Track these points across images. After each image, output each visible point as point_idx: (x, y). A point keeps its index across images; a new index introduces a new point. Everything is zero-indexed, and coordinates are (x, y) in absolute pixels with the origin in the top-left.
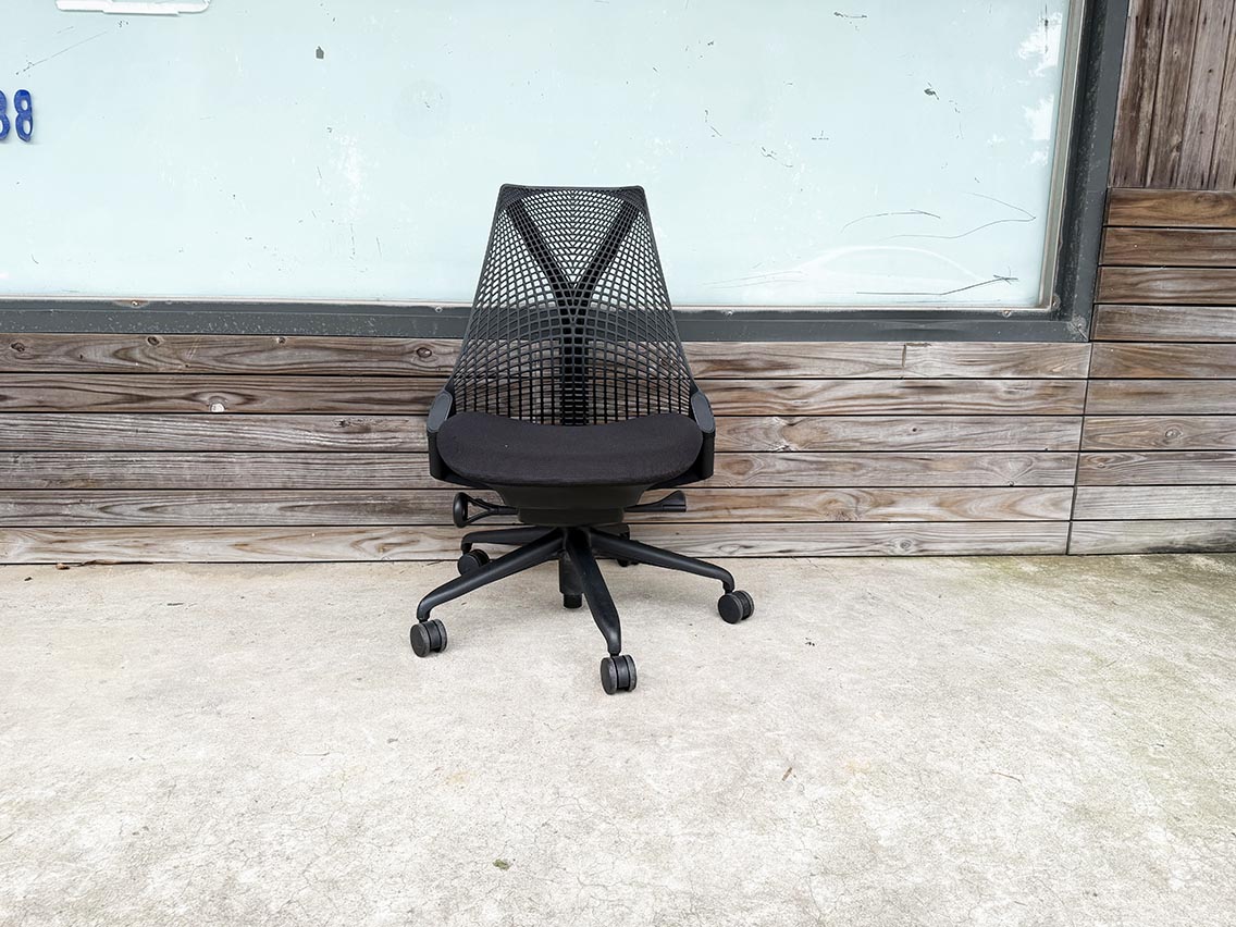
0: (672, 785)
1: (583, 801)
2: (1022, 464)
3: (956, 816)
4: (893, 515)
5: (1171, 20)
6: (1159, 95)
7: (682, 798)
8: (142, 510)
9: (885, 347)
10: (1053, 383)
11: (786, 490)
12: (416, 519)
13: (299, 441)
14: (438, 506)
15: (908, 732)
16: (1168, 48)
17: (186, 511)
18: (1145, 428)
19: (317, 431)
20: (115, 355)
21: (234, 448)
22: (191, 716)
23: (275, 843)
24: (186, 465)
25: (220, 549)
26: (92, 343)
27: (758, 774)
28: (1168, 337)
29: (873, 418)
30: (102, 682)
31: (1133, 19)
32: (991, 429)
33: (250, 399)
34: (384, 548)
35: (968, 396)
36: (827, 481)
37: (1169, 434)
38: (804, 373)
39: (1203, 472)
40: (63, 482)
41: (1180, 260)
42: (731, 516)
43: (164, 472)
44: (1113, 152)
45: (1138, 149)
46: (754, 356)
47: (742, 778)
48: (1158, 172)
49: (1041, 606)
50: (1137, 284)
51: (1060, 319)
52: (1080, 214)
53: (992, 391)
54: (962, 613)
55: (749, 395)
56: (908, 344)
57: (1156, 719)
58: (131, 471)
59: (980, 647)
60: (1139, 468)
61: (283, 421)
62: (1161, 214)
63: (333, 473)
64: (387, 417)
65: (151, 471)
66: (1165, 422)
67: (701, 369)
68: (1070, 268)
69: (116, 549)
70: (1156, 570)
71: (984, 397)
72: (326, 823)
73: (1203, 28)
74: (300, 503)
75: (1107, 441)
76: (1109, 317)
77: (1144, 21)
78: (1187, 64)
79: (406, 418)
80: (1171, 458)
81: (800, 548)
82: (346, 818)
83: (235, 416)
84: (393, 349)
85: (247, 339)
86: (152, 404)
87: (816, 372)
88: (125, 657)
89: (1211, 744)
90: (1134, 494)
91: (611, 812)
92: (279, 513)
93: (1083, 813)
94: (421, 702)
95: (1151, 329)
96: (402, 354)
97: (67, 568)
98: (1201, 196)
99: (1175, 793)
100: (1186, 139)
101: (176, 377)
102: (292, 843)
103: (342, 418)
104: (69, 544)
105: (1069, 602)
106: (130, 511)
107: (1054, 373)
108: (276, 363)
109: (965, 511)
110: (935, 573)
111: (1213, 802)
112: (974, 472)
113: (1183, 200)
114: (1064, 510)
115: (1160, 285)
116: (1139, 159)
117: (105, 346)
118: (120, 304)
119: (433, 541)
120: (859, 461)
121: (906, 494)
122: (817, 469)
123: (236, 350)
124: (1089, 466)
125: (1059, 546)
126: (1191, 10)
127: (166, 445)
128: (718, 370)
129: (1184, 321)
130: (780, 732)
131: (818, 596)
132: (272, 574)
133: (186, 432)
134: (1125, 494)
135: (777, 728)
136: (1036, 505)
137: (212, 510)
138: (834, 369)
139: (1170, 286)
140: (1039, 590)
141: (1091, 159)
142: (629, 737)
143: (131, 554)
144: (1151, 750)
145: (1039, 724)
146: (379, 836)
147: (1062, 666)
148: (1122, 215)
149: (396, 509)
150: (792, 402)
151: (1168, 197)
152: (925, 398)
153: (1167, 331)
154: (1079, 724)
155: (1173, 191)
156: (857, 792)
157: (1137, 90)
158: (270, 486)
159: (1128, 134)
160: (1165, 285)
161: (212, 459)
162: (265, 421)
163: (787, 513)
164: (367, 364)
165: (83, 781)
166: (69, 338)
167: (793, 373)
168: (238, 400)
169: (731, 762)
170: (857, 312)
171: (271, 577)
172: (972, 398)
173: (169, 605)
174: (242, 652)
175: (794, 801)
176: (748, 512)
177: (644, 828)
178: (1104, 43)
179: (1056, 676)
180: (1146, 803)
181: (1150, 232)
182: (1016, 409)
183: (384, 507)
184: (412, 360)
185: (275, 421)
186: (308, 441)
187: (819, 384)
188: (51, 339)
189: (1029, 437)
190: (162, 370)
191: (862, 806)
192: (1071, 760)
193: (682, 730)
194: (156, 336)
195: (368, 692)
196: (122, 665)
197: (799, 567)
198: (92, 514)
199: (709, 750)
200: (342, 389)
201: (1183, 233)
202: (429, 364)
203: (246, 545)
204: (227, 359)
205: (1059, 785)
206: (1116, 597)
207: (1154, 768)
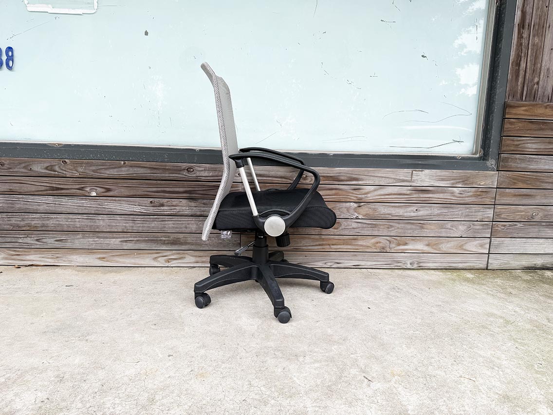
0: (306, 381)
1: (262, 388)
2: (466, 227)
3: (445, 399)
4: (406, 250)
5: (535, 25)
6: (529, 59)
7: (311, 388)
8: (57, 241)
9: (403, 171)
10: (480, 190)
11: (356, 237)
12: (183, 247)
13: (130, 210)
14: (194, 241)
15: (419, 355)
16: (533, 39)
17: (76, 241)
18: (522, 211)
19: (139, 206)
20: (46, 168)
21: (100, 213)
22: (74, 341)
23: (111, 408)
24: (77, 220)
25: (91, 260)
26: (36, 163)
27: (348, 376)
28: (533, 169)
29: (397, 204)
30: (32, 324)
31: (517, 25)
32: (451, 210)
33: (108, 190)
34: (168, 261)
36: (376, 233)
37: (534, 214)
38: (366, 182)
39: (549, 232)
40: (19, 227)
41: (538, 134)
42: (331, 248)
43: (67, 223)
44: (508, 85)
45: (519, 83)
46: (342, 174)
47: (340, 378)
48: (528, 94)
49: (477, 294)
50: (519, 145)
51: (483, 160)
52: (492, 112)
53: (452, 193)
54: (440, 297)
55: (340, 192)
56: (416, 171)
57: (537, 350)
58: (52, 223)
59: (450, 313)
60: (520, 229)
61: (123, 201)
62: (530, 113)
63: (146, 225)
64: (172, 199)
65: (61, 223)
66: (532, 209)
68: (488, 137)
69: (43, 259)
70: (529, 278)
71: (449, 196)
72: (137, 398)
74: (130, 239)
75: (505, 217)
76: (506, 160)
77: (522, 26)
78: (541, 47)
79: (181, 200)
80: (535, 225)
81: (363, 264)
82: (147, 395)
83: (101, 198)
84: (176, 168)
85: (108, 163)
86: (63, 191)
87: (371, 182)
88: (44, 311)
90: (518, 242)
91: (276, 394)
92: (120, 243)
93: (506, 398)
94: (185, 336)
95: (526, 166)
96: (179, 170)
97: (19, 268)
98: (548, 105)
100: (541, 79)
101: (75, 179)
102: (120, 408)
103: (151, 200)
104: (21, 256)
105: (490, 292)
106: (50, 241)
107: (481, 185)
108: (121, 173)
109: (440, 248)
110: (426, 277)
112: (445, 230)
113: (540, 107)
114: (486, 248)
115: (530, 145)
116: (519, 88)
117: (42, 165)
118: (50, 145)
119: (191, 257)
120: (391, 224)
121: (412, 240)
122: (371, 227)
123: (103, 167)
124: (497, 228)
125: (483, 266)
126: (543, 22)
127: (68, 210)
128: (326, 180)
129: (540, 162)
130: (359, 355)
131: (373, 288)
132: (115, 272)
133: (78, 205)
134: (514, 242)
135: (356, 353)
136: (472, 246)
137: (89, 241)
139: (534, 146)
140: (475, 286)
141: (498, 88)
142: (285, 356)
143: (50, 262)
144: (536, 366)
145: (482, 353)
146: (163, 405)
147: (490, 323)
148: (512, 113)
149: (175, 242)
150: (360, 196)
151: (533, 105)
152: (422, 196)
153: (533, 167)
154: (500, 353)
155: (534, 103)
156: (396, 386)
157: (519, 57)
158: (116, 230)
159: (514, 77)
160: (532, 146)
161: (90, 218)
162: (115, 200)
163: (357, 247)
164: (164, 175)
165: (19, 374)
166: (25, 160)
167: (360, 182)
168: (103, 190)
169: (334, 370)
170: (390, 155)
171: (115, 274)
172: (443, 196)
173: (67, 286)
174: (99, 310)
175: (365, 390)
176: (339, 247)
177: (292, 403)
178: (504, 36)
179: (487, 328)
180: (536, 394)
181: (525, 121)
182: (463, 201)
183: (169, 241)
184: (184, 173)
185: (120, 200)
186: (135, 210)
187: (372, 188)
188: (17, 160)
189: (470, 214)
190: (67, 176)
191: (399, 393)
192: (498, 371)
193: (310, 353)
194: (66, 160)
195: (159, 331)
196: (42, 316)
197: (363, 273)
198: (32, 242)
199: (323, 363)
200: (152, 186)
201: (540, 122)
202: (192, 175)
203: (104, 258)
204: (98, 171)
205: (493, 383)
206: (511, 290)
207: (538, 376)
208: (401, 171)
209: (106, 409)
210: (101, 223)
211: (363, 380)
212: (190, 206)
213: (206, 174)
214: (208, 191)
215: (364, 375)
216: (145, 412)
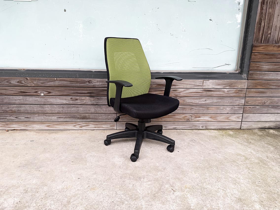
0: (143, 191)
1: (122, 196)
2: (230, 108)
3: (210, 200)
4: (200, 120)
5: (269, 3)
6: (266, 21)
7: (145, 195)
8: (25, 118)
9: (199, 81)
11: (174, 114)
12: (88, 120)
13: (61, 102)
14: (93, 117)
15: (200, 177)
16: (268, 9)
17: (35, 118)
18: (260, 100)
19: (65, 100)
20: (18, 82)
21: (46, 104)
22: (33, 171)
23: (49, 206)
24: (35, 108)
25: (43, 127)
26: (13, 79)
27: (164, 188)
28: (266, 79)
29: (195, 98)
30: (13, 162)
31: (260, 3)
32: (223, 100)
33: (49, 93)
34: (81, 127)
35: (218, 92)
36: (185, 112)
37: (265, 102)
38: (180, 87)
39: (273, 110)
40: (7, 111)
41: (269, 61)
42: (162, 120)
43: (30, 109)
44: (254, 35)
45: (260, 34)
47: (160, 190)
48: (265, 40)
49: (233, 143)
50: (259, 66)
51: (240, 74)
52: (246, 49)
53: (224, 91)
54: (215, 145)
56: (204, 80)
57: (259, 174)
58: (22, 109)
59: (218, 154)
60: (258, 109)
61: (57, 98)
63: (68, 110)
64: (81, 97)
65: (27, 109)
66: (265, 99)
67: (155, 86)
68: (243, 62)
69: (19, 127)
70: (261, 134)
71: (222, 93)
72: (62, 201)
73: (277, 5)
74: (62, 116)
75: (251, 103)
76: (252, 74)
77: (263, 3)
78: (273, 14)
79: (86, 97)
80: (266, 107)
81: (178, 127)
82: (66, 199)
83: (46, 96)
84: (83, 81)
85: (49, 79)
86: (27, 94)
87: (182, 87)
88: (19, 155)
89: (271, 181)
90: (257, 115)
91: (128, 198)
92: (57, 119)
93: (240, 200)
94: (86, 168)
95: (263, 77)
96: (85, 82)
97: (8, 131)
98: (275, 46)
99: (262, 194)
100: (272, 32)
101: (32, 87)
102: (53, 206)
103: (71, 97)
104: (9, 125)
105: (240, 142)
106: (22, 118)
107: (238, 87)
108: (55, 84)
109: (217, 119)
110: (209, 134)
111: (271, 197)
112: (219, 110)
113: (271, 47)
114: (240, 119)
115: (264, 66)
116: (260, 36)
117: (16, 80)
118: (19, 70)
119: (93, 125)
120: (192, 107)
121: (203, 115)
122: (182, 109)
123: (46, 81)
124: (246, 109)
125: (239, 127)
126: (274, 0)
127: (30, 103)
128: (159, 86)
129: (270, 75)
130: (170, 177)
131: (181, 140)
133: (35, 100)
134: (255, 115)
135: (169, 176)
136: (233, 118)
137: (42, 118)
138: (186, 86)
139: (267, 67)
140: (233, 139)
141: (249, 36)
142: (134, 178)
143: (23, 128)
144: (257, 183)
145: (231, 176)
146: (74, 204)
147: (237, 159)
148: (256, 50)
149: (84, 118)
150: (176, 94)
151: (267, 46)
152: (208, 93)
153: (266, 77)
154: (240, 175)
155: (268, 44)
156: (187, 194)
157: (260, 20)
158: (54, 112)
159: (258, 31)
161: (41, 106)
162: (53, 98)
163: (175, 119)
164: (77, 85)
165: (6, 189)
166: (7, 78)
167: (177, 87)
168: (47, 93)
169: (158, 185)
170: (192, 72)
171: (55, 134)
172: (219, 93)
173: (31, 141)
174: (46, 154)
175: (172, 196)
176: (166, 119)
177: (136, 203)
178: (253, 8)
179: (236, 162)
180: (255, 197)
181: (263, 54)
182: (229, 96)
183: (81, 117)
184: (87, 84)
185: (55, 98)
186: (63, 102)
187: (183, 90)
188: (3, 78)
189: (232, 102)
190: (29, 86)
191: (188, 197)
192: (238, 185)
193: (147, 176)
194: (27, 78)
195: (74, 165)
196: (18, 157)
197: (178, 132)
198: (14, 119)
199: (153, 182)
200: (71, 90)
201: (270, 54)
202: (91, 85)
203: (49, 126)
204: (44, 83)
205: (235, 192)
206: (251, 141)
207: (257, 188)
208: (198, 81)
209: (47, 207)
210: (47, 109)
211: (171, 191)
212: (91, 100)
213: (98, 84)
214: (99, 92)
215: (172, 188)
216: (65, 208)
